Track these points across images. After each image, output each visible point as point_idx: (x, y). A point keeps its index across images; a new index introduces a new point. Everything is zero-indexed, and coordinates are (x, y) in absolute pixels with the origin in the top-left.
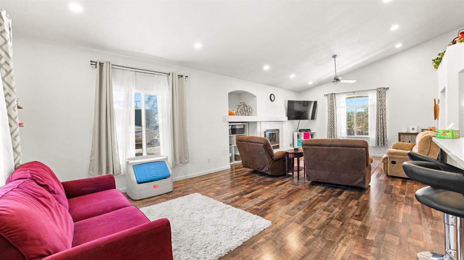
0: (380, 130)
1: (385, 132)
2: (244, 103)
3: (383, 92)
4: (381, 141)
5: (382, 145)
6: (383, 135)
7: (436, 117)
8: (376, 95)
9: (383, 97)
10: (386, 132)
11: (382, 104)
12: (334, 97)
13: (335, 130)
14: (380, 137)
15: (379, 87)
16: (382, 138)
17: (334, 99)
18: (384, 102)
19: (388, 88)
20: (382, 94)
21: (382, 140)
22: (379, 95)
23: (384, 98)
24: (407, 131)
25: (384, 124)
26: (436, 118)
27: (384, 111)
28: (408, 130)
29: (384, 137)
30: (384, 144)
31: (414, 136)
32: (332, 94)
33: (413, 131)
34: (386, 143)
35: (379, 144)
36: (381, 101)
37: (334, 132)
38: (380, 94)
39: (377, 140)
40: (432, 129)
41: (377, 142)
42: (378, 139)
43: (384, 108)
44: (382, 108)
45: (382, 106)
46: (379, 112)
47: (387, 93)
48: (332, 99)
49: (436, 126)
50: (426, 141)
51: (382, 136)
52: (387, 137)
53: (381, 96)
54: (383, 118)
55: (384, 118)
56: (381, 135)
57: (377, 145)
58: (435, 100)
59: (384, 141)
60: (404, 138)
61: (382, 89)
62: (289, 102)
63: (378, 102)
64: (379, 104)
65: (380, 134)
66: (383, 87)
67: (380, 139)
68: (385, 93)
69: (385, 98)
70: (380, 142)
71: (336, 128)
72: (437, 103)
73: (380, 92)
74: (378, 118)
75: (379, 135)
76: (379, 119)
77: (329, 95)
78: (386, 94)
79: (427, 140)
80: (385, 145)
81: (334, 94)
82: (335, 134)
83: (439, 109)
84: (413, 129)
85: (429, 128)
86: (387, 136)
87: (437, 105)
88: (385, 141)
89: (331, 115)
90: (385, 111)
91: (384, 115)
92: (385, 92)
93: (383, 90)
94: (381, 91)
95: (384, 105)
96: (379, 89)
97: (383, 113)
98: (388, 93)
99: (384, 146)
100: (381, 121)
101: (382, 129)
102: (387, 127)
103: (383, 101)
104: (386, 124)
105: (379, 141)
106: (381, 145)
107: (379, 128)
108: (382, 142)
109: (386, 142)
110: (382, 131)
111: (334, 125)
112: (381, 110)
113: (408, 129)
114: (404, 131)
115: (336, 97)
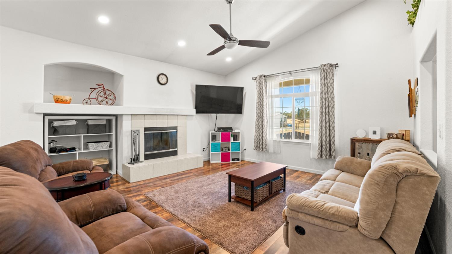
0: (324, 132)
1: (332, 135)
2: (102, 86)
3: (329, 71)
4: (326, 150)
5: (328, 157)
6: (330, 140)
7: (412, 112)
8: (320, 75)
9: (329, 79)
10: (334, 136)
11: (328, 90)
12: (263, 81)
13: (264, 130)
14: (324, 143)
15: (324, 64)
16: (328, 145)
17: (263, 83)
18: (331, 87)
19: (337, 64)
20: (328, 73)
21: (328, 149)
22: (323, 75)
23: (331, 81)
24: (366, 136)
25: (331, 123)
26: (412, 114)
27: (330, 102)
28: (367, 134)
29: (330, 145)
30: (330, 155)
31: (375, 145)
32: (261, 76)
33: (374, 135)
34: (334, 154)
35: (323, 155)
36: (326, 85)
37: (262, 133)
38: (325, 73)
39: (320, 149)
40: (404, 133)
41: (319, 151)
42: (322, 147)
43: (332, 96)
44: (328, 97)
45: (328, 94)
46: (324, 104)
47: (335, 72)
48: (261, 83)
49: (411, 129)
50: (382, 185)
51: (327, 143)
52: (334, 145)
53: (327, 77)
54: (329, 113)
55: (331, 114)
56: (326, 140)
57: (319, 156)
58: (409, 81)
59: (330, 150)
60: (361, 147)
61: (329, 65)
62: (197, 87)
63: (322, 88)
64: (323, 89)
65: (324, 138)
66: (330, 63)
67: (324, 147)
68: (332, 73)
69: (333, 80)
70: (324, 152)
71: (266, 126)
72: (413, 87)
73: (325, 71)
74: (322, 113)
75: (323, 141)
76: (324, 114)
77: (258, 79)
78: (335, 75)
79: (386, 181)
80: (332, 157)
81: (264, 76)
82: (264, 136)
83: (418, 96)
84: (375, 133)
85: (400, 132)
86: (336, 143)
87: (413, 91)
88: (333, 150)
89: (260, 107)
90: (332, 102)
91: (330, 108)
92: (333, 71)
93: (329, 68)
94: (327, 69)
95: (331, 92)
96: (323, 66)
97: (330, 104)
98: (338, 73)
99: (331, 159)
100: (326, 118)
101: (328, 131)
102: (336, 128)
103: (329, 85)
104: (333, 122)
105: (323, 149)
106: (326, 157)
107: (324, 129)
108: (327, 152)
109: (333, 152)
110: (328, 134)
111: (262, 122)
112: (327, 99)
113: (365, 131)
114: (360, 135)
115: (267, 81)
